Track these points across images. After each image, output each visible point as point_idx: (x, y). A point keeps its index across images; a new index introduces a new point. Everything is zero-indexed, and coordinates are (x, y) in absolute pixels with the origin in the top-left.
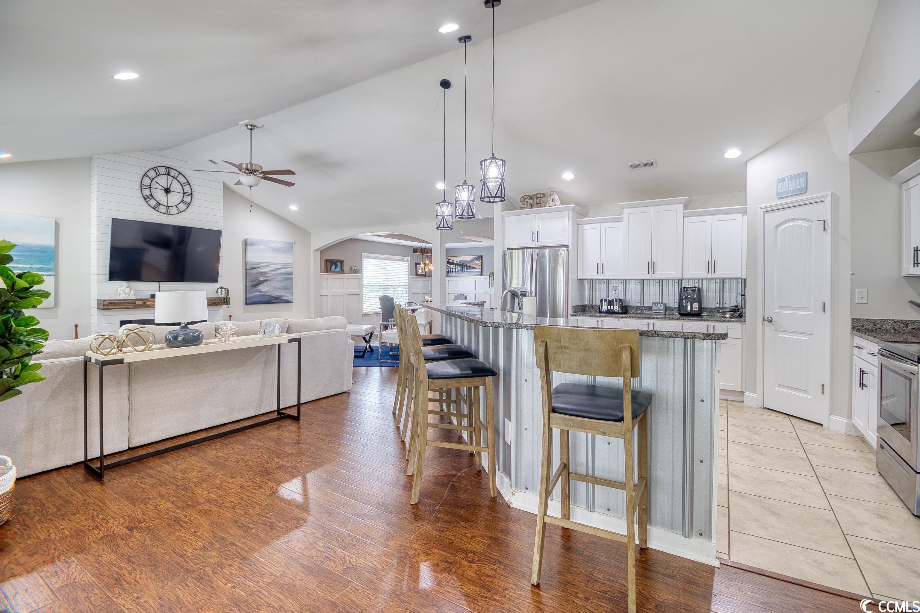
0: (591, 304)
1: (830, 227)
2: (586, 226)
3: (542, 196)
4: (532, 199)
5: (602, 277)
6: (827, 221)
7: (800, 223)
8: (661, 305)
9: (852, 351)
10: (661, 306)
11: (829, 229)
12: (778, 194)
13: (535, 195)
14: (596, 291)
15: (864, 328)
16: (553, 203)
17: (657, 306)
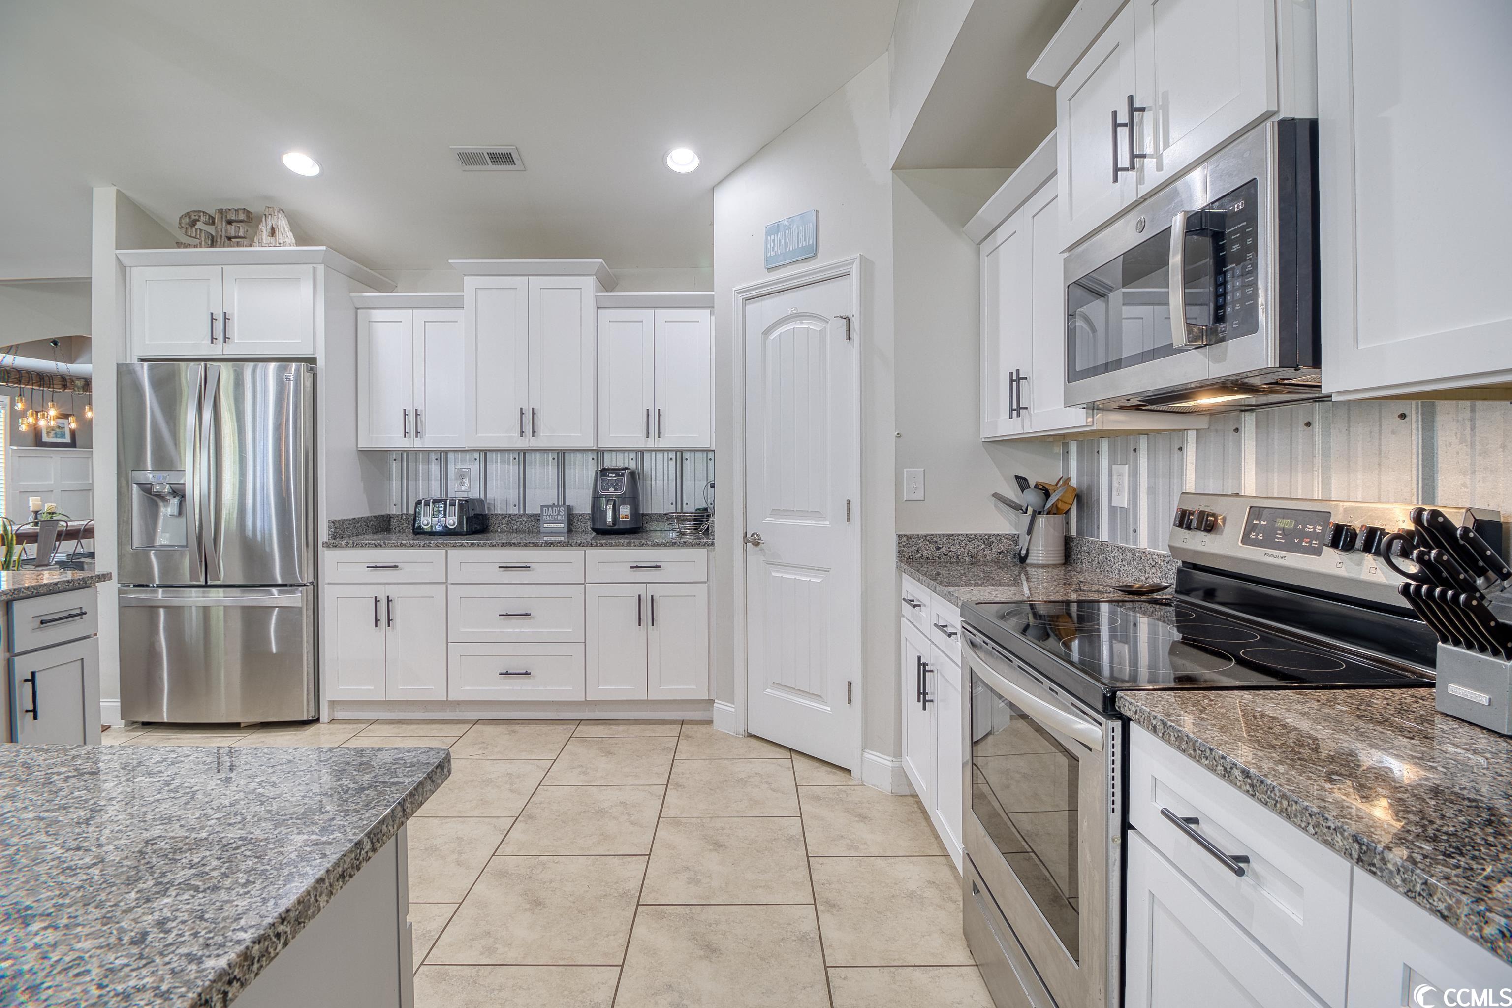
0: (405, 512)
1: (859, 333)
2: (378, 314)
3: (242, 217)
4: (213, 223)
5: (418, 444)
6: (852, 319)
7: (806, 325)
8: (559, 511)
9: (900, 607)
10: (559, 514)
11: (855, 336)
12: (767, 260)
13: (221, 211)
14: (416, 479)
15: (919, 555)
16: (272, 239)
17: (550, 512)
